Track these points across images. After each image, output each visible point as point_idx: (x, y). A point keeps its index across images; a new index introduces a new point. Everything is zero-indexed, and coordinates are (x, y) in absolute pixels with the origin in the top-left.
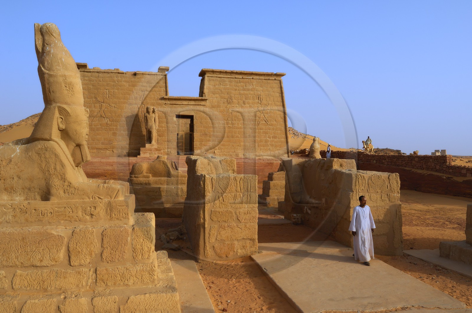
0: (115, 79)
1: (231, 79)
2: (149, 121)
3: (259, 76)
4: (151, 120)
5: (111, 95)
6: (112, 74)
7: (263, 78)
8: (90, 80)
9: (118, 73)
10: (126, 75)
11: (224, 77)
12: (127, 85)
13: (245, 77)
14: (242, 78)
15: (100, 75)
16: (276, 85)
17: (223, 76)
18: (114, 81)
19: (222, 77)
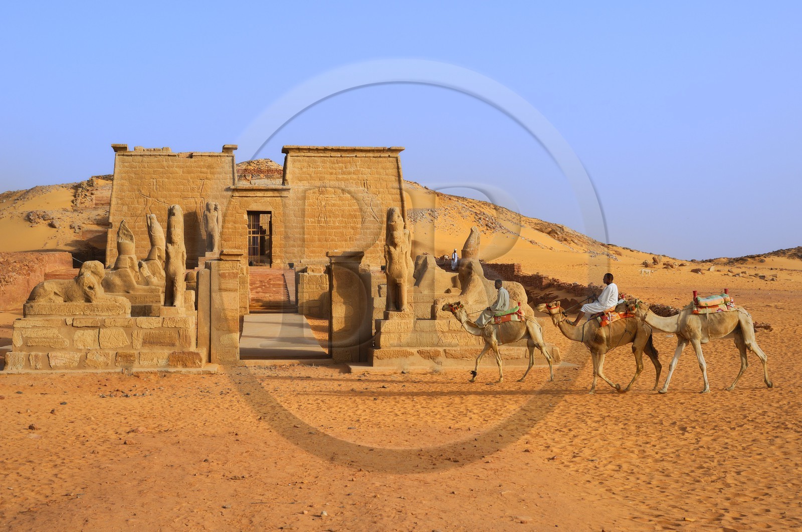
0: (165, 163)
1: (325, 158)
2: (210, 221)
3: (365, 153)
4: (212, 220)
5: (160, 186)
6: (160, 158)
7: (371, 155)
8: (131, 167)
9: (169, 155)
10: (179, 159)
11: (314, 157)
12: (180, 171)
13: (345, 156)
14: (341, 156)
15: (145, 159)
16: (389, 164)
17: (313, 154)
18: (163, 167)
19: (311, 157)
